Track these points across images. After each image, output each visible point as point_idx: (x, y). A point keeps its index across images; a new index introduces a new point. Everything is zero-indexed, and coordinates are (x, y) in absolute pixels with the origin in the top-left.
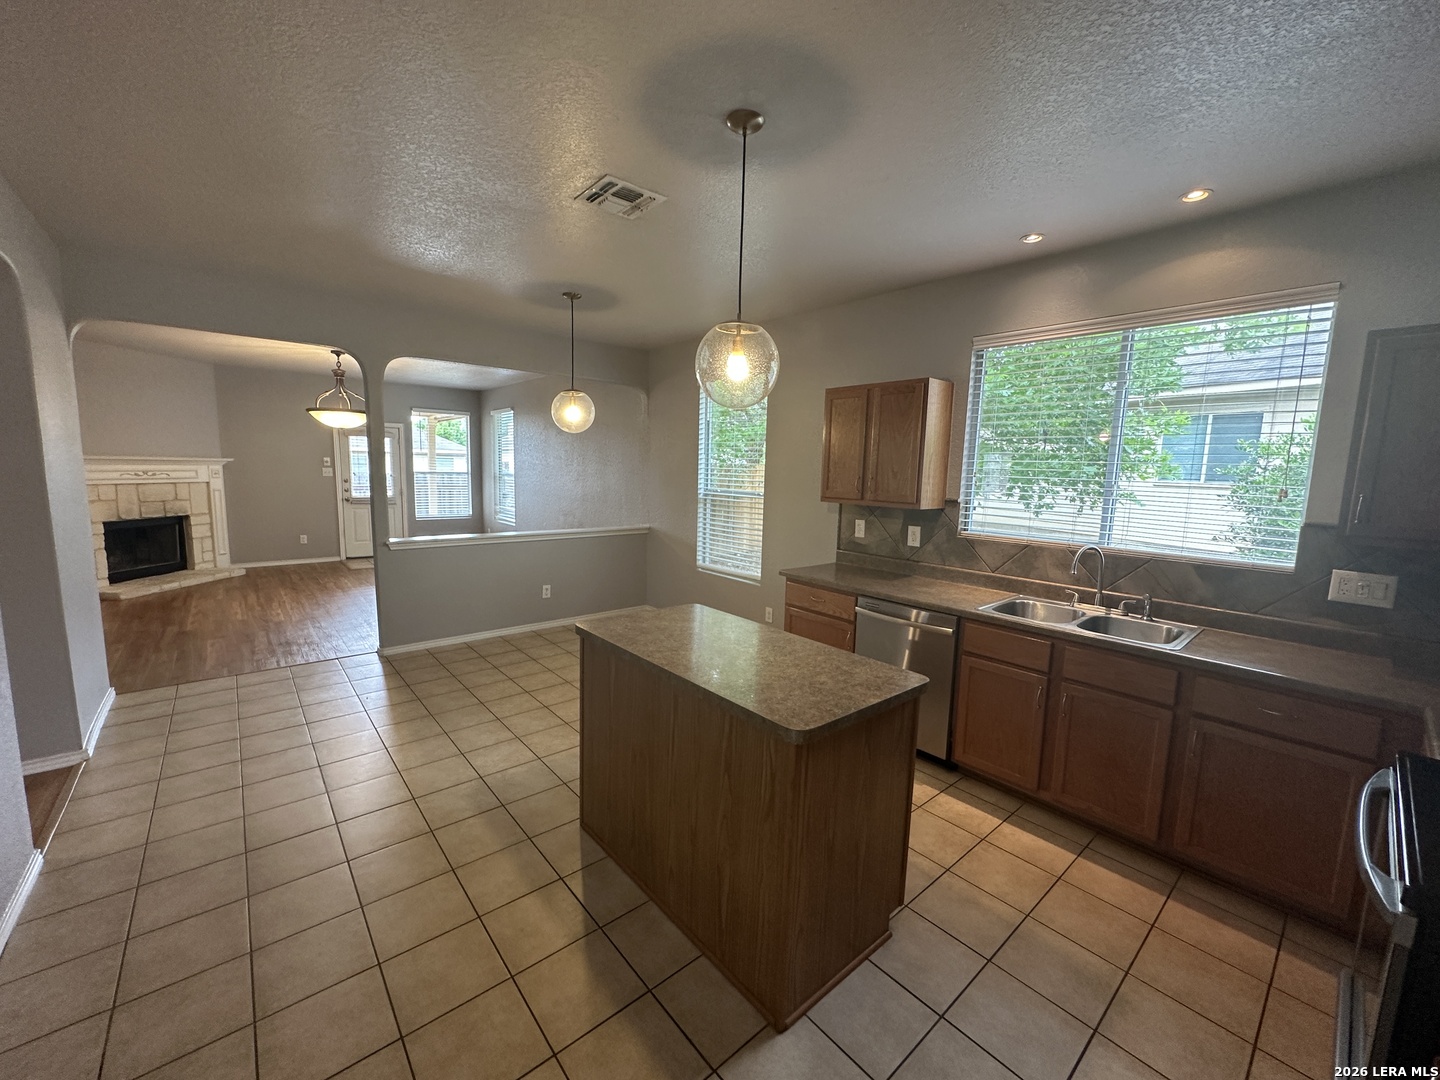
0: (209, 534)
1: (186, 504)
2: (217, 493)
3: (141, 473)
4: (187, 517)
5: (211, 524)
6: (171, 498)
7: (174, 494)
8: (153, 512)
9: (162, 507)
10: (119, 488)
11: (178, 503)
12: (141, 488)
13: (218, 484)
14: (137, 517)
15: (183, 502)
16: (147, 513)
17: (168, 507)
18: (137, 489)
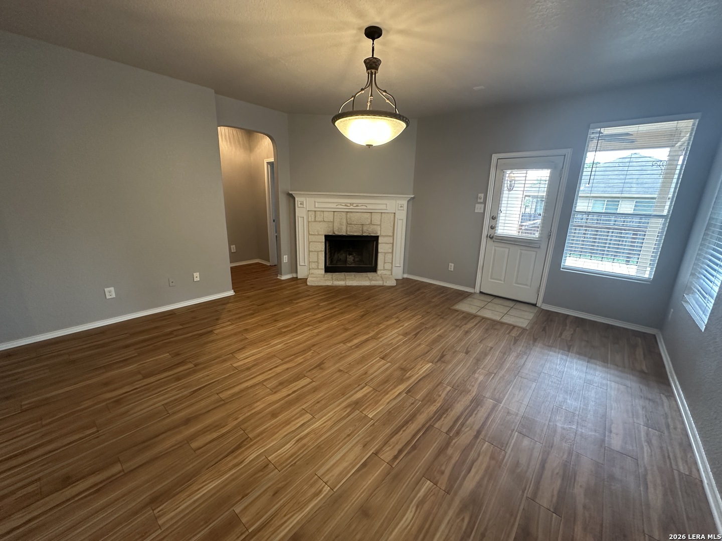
0: (390, 251)
1: (378, 228)
2: (400, 222)
3: (349, 205)
4: (377, 237)
5: (393, 244)
6: (367, 223)
7: (369, 221)
8: (355, 231)
9: (361, 229)
10: (336, 213)
11: (372, 227)
12: (349, 214)
13: (402, 215)
14: (344, 234)
15: (375, 227)
16: (351, 232)
17: (365, 228)
18: (347, 215)
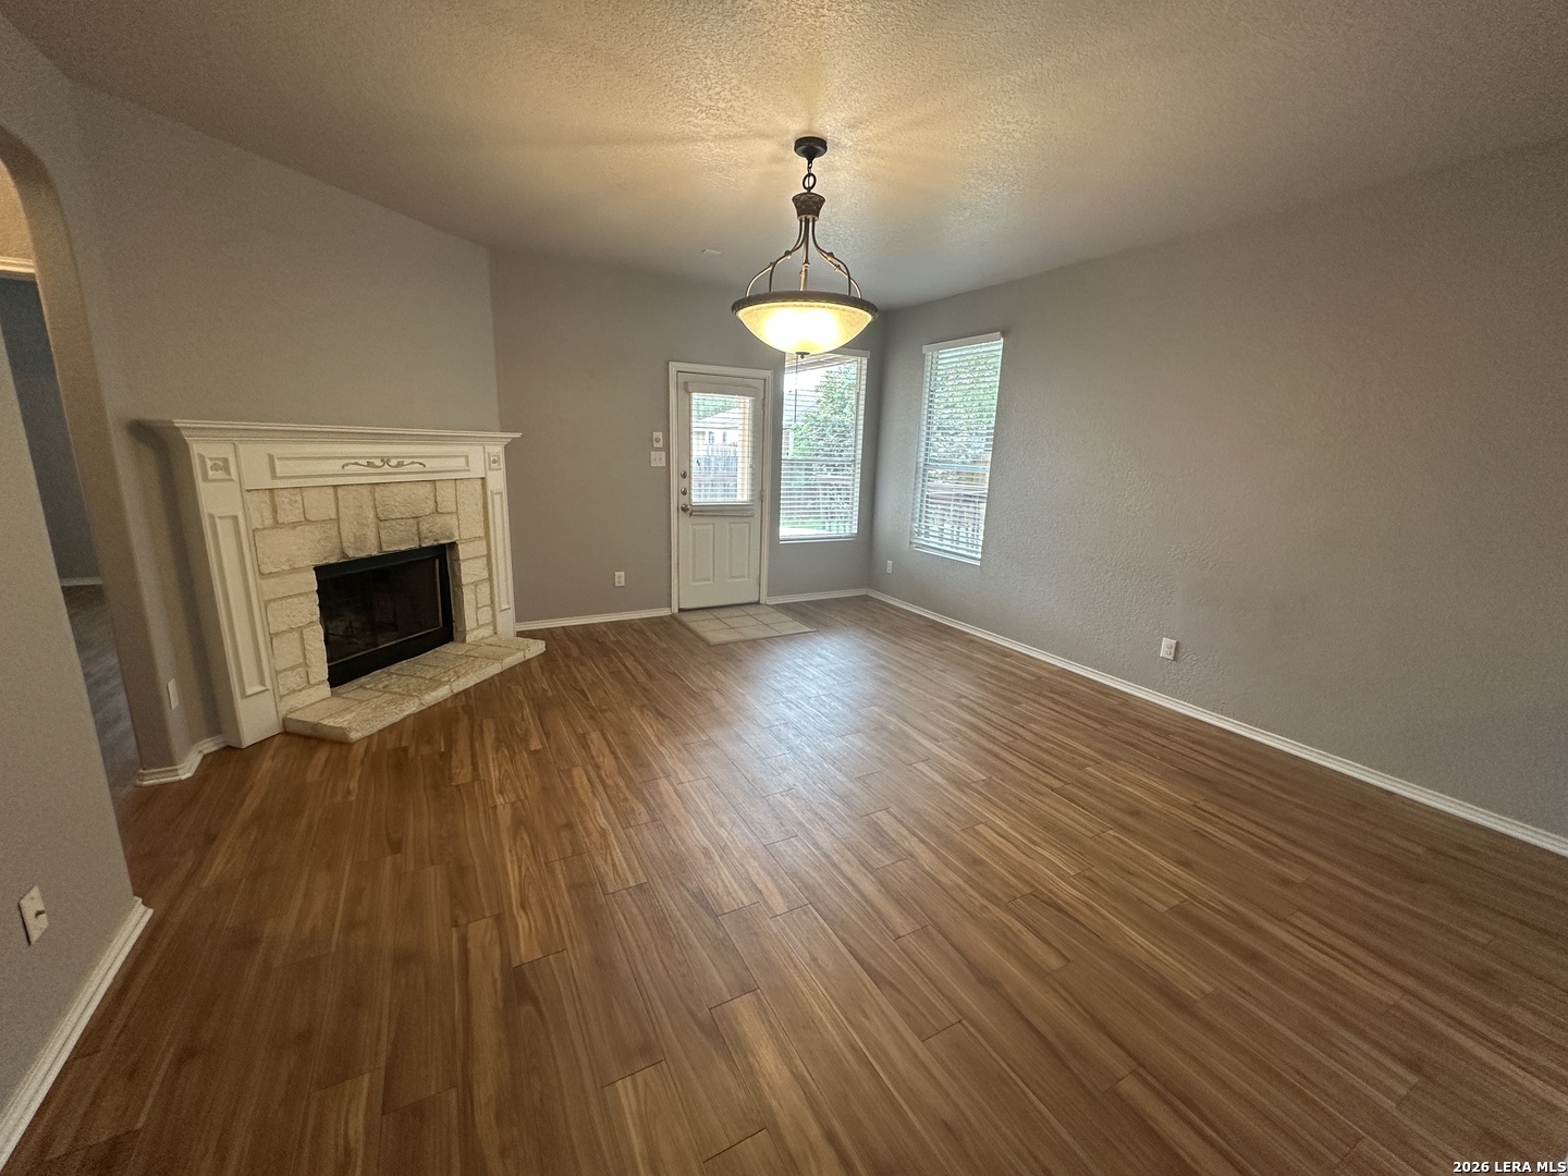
0: (485, 575)
1: (453, 521)
2: (497, 497)
3: (378, 462)
4: (453, 545)
5: (488, 556)
6: (428, 511)
7: (432, 503)
8: (400, 540)
9: (414, 529)
10: (341, 492)
11: (440, 520)
12: (378, 490)
13: (498, 481)
14: (375, 553)
15: (447, 517)
16: (391, 543)
17: (424, 527)
18: (372, 493)
